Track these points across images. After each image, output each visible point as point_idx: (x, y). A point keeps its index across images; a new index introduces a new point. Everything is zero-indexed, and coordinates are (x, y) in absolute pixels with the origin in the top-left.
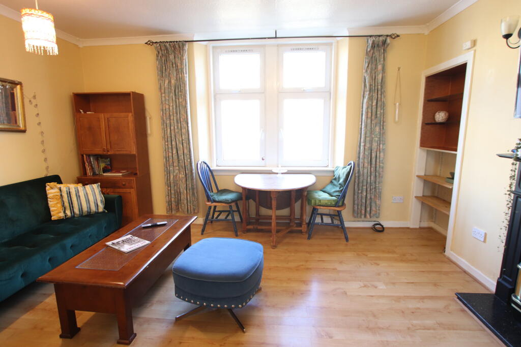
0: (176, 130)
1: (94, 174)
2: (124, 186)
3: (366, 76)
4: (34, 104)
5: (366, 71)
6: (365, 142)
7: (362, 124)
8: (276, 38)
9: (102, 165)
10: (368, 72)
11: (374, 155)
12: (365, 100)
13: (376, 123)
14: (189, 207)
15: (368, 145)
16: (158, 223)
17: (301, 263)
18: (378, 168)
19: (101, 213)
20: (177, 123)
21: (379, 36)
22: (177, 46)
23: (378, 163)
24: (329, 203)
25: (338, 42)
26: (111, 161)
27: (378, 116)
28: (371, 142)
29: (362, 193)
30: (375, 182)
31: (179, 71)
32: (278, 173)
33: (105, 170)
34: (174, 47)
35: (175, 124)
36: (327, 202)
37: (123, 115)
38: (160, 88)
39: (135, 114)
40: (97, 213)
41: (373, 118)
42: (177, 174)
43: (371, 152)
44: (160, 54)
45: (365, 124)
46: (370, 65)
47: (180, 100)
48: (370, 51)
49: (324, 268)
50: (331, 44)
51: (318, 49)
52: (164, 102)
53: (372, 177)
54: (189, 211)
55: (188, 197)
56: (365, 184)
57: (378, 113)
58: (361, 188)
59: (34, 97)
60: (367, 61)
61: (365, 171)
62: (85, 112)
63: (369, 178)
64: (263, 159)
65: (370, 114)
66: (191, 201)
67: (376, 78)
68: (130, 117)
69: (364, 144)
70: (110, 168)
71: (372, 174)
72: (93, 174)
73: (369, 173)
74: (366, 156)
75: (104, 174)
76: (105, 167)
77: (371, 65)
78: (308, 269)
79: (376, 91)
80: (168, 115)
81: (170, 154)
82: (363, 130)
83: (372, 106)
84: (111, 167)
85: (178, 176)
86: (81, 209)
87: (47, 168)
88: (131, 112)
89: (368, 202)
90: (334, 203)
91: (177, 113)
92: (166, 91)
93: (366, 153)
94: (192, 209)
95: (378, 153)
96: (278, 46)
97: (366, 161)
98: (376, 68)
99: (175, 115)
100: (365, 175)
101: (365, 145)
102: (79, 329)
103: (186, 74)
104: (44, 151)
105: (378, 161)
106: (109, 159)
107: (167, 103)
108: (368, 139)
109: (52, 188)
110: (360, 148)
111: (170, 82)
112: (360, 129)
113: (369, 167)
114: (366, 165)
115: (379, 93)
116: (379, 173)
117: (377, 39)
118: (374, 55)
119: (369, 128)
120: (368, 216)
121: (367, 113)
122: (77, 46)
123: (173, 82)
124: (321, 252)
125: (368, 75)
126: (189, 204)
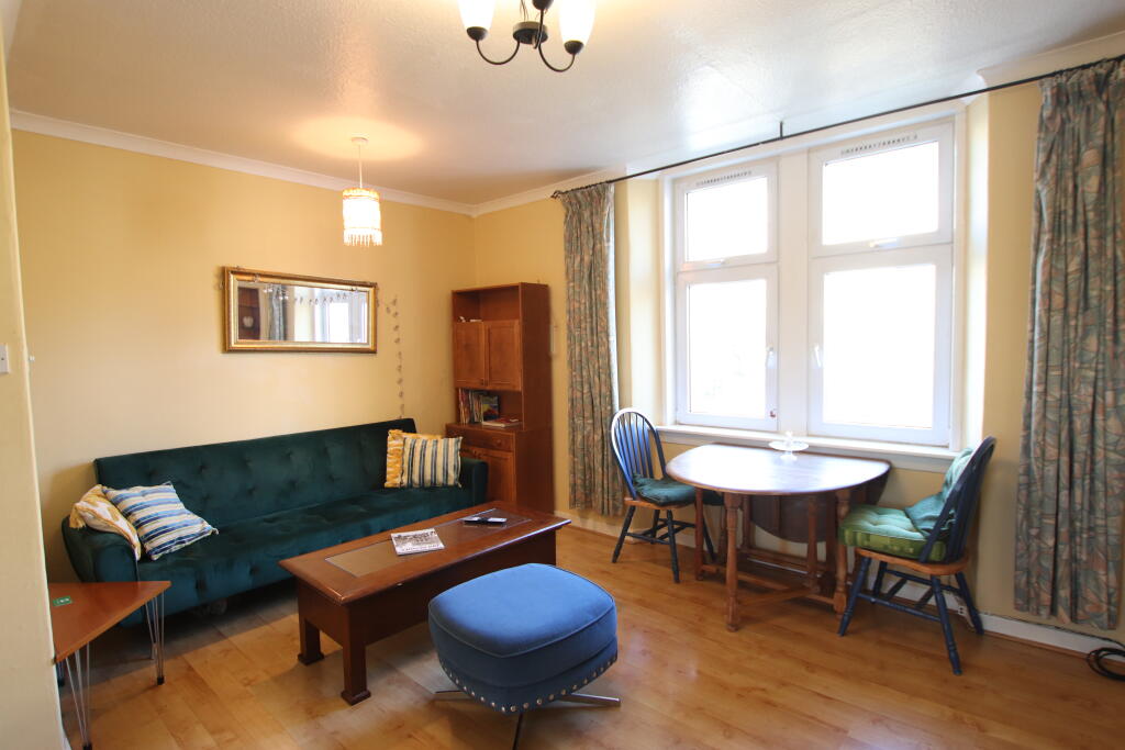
0: (590, 349)
1: (472, 422)
2: (499, 447)
3: (1040, 188)
4: (393, 312)
5: (1043, 174)
6: (1045, 382)
7: (1033, 330)
8: (782, 138)
9: (485, 407)
10: (1049, 176)
11: (1080, 423)
12: (1041, 260)
13: (1085, 326)
14: (606, 501)
15: (1055, 393)
16: (491, 520)
17: (763, 685)
18: (1100, 466)
19: (451, 487)
20: (592, 334)
21: (1084, 67)
22: (595, 194)
23: (1099, 451)
24: (896, 548)
25: (967, 108)
26: (499, 401)
27: (1094, 302)
28: (1067, 384)
29: (1039, 536)
30: (1092, 510)
31: (596, 236)
32: (783, 451)
33: (488, 417)
34: (590, 194)
35: (589, 337)
36: (888, 542)
37: (507, 322)
38: (567, 273)
39: (524, 320)
40: (445, 486)
41: (1072, 309)
42: (589, 433)
43: (1070, 415)
44: (570, 213)
45: (1041, 331)
46: (1054, 157)
47: (598, 292)
48: (1051, 118)
49: (812, 718)
50: (948, 120)
51: (916, 137)
52: (572, 298)
53: (1078, 492)
54: (606, 509)
55: (605, 482)
56: (1050, 510)
57: (1093, 293)
58: (1036, 523)
59: (395, 302)
60: (1041, 145)
61: (1051, 470)
62: (468, 320)
63: (1064, 494)
64: (773, 416)
65: (1058, 300)
66: (610, 490)
67: (1080, 189)
68: (516, 327)
69: (1041, 388)
70: (497, 413)
71: (1078, 482)
72: (470, 422)
73: (1064, 481)
74: (1050, 428)
75: (484, 423)
76: (489, 411)
77: (1060, 156)
78: (768, 703)
79: (1081, 229)
80: (577, 320)
81: (579, 394)
82: (1036, 345)
83: (1066, 275)
84: (499, 411)
85: (591, 438)
86: (422, 476)
87: (402, 406)
88: (517, 317)
89: (1062, 570)
90: (911, 550)
91: (592, 317)
92: (577, 277)
93: (1051, 416)
94: (611, 506)
95: (1099, 417)
96: (809, 150)
97: (1050, 440)
98: (1077, 162)
99: (588, 320)
100: (1051, 483)
101: (1045, 392)
102: (322, 657)
103: (608, 241)
104: (400, 381)
105: (1099, 442)
106: (496, 398)
107: (577, 298)
108: (1054, 373)
109: (394, 438)
110: (1029, 398)
111: (582, 260)
112: (1027, 345)
113: (1065, 459)
114: (1052, 452)
115: (1092, 232)
116: (1105, 483)
117: (1074, 78)
118: (1068, 126)
119: (1056, 340)
120: (1063, 613)
121: (1048, 295)
122: (469, 217)
123: (587, 258)
124: (843, 675)
125: (1048, 184)
126: (606, 496)
